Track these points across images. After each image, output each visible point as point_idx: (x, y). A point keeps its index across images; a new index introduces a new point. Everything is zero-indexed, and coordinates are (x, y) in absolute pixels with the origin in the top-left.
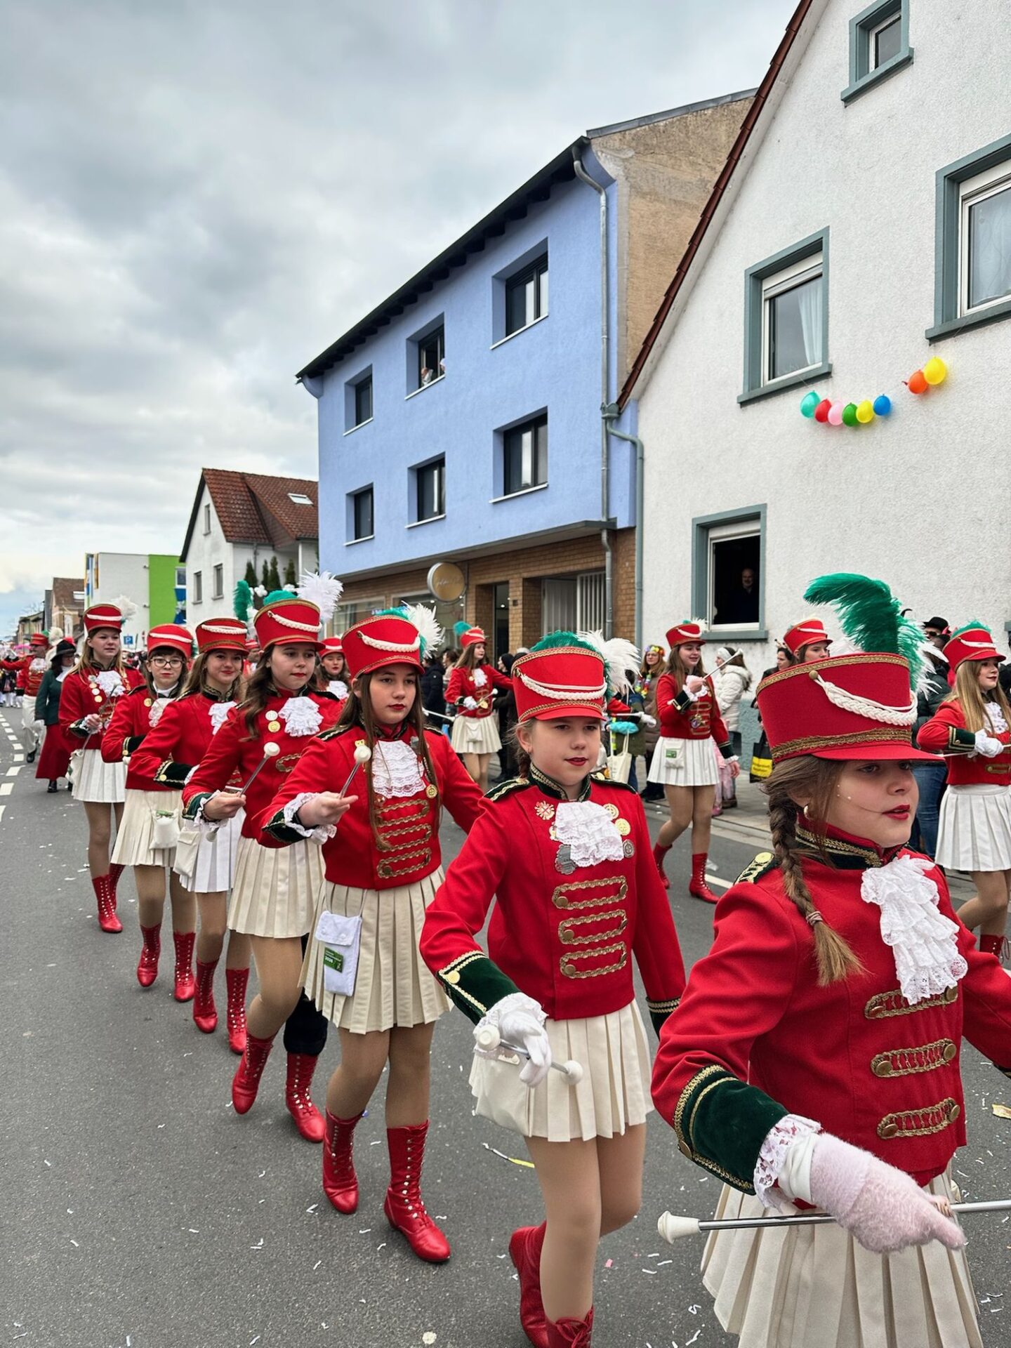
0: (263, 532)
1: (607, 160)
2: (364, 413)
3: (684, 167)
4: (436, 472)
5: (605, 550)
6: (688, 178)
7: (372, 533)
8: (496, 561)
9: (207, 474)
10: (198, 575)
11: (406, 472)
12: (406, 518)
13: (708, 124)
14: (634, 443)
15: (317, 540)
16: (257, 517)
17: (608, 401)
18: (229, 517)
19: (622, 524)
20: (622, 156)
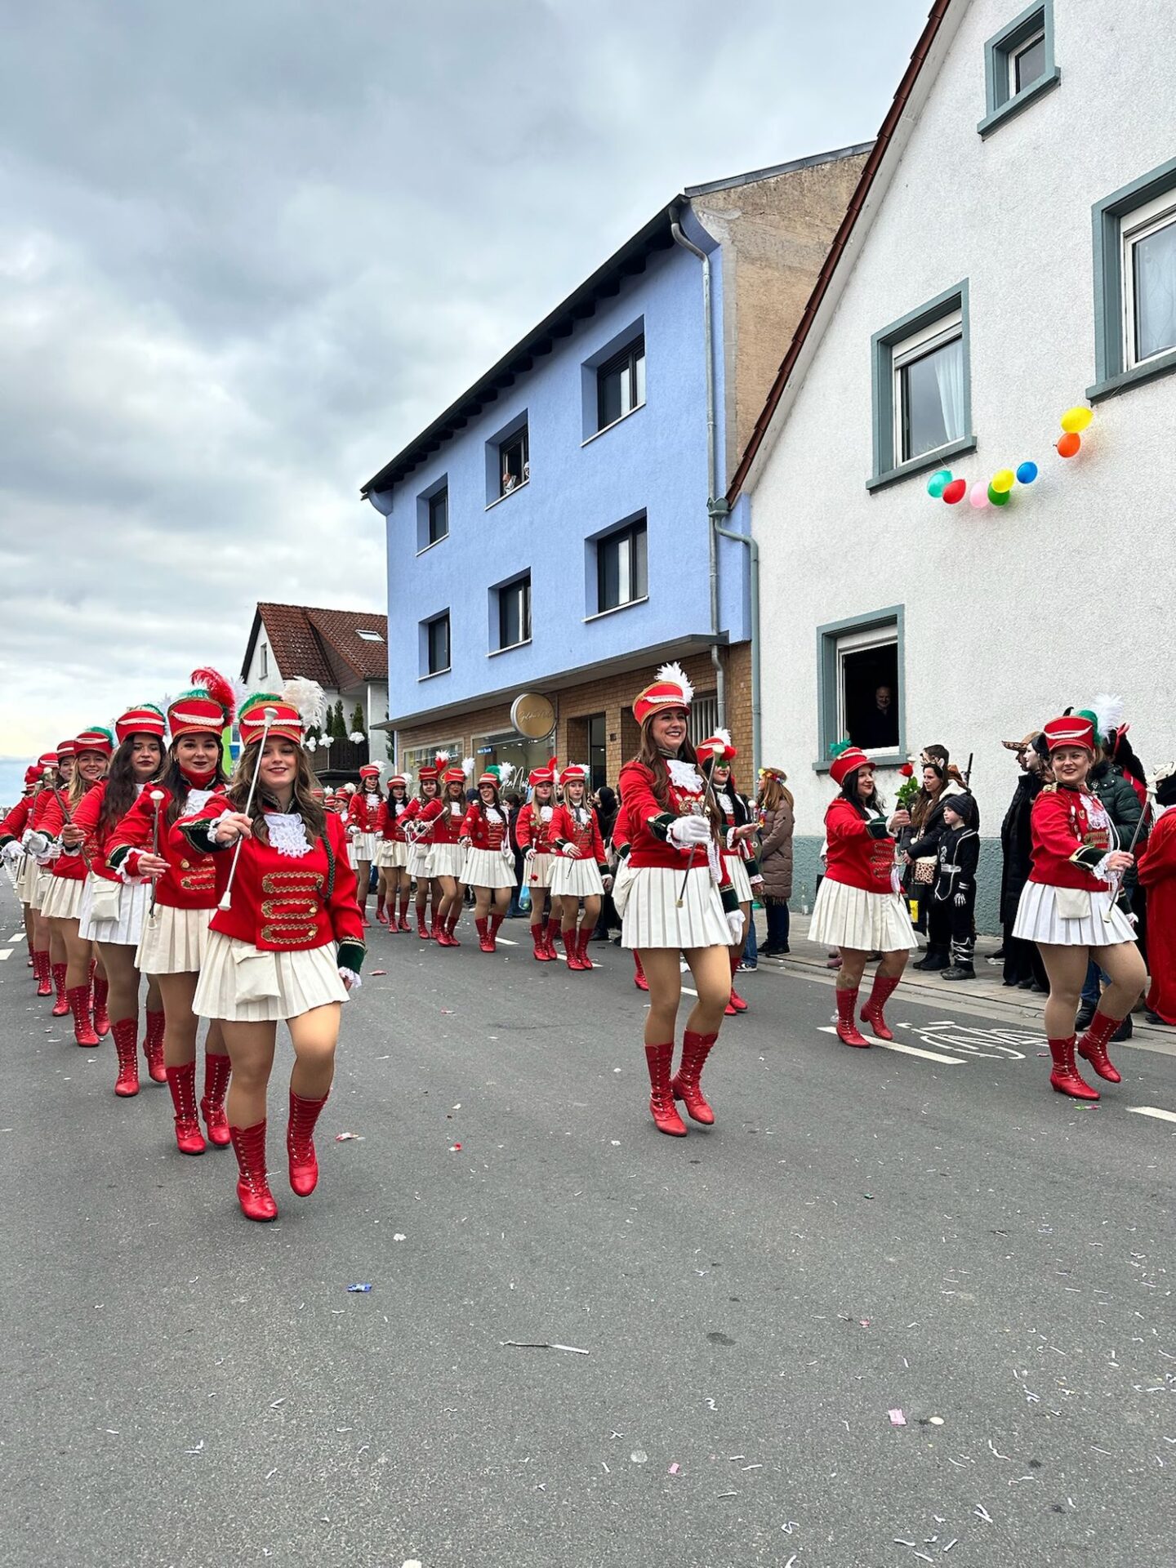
0: (327, 673)
1: (709, 222)
2: (438, 528)
3: (799, 229)
4: (521, 593)
5: (716, 669)
6: (804, 241)
7: (449, 665)
8: (589, 690)
9: (263, 609)
11: (486, 593)
12: (487, 645)
13: (826, 180)
14: (747, 544)
15: (387, 680)
16: (320, 657)
17: (715, 496)
18: (288, 657)
19: (734, 639)
20: (727, 217)
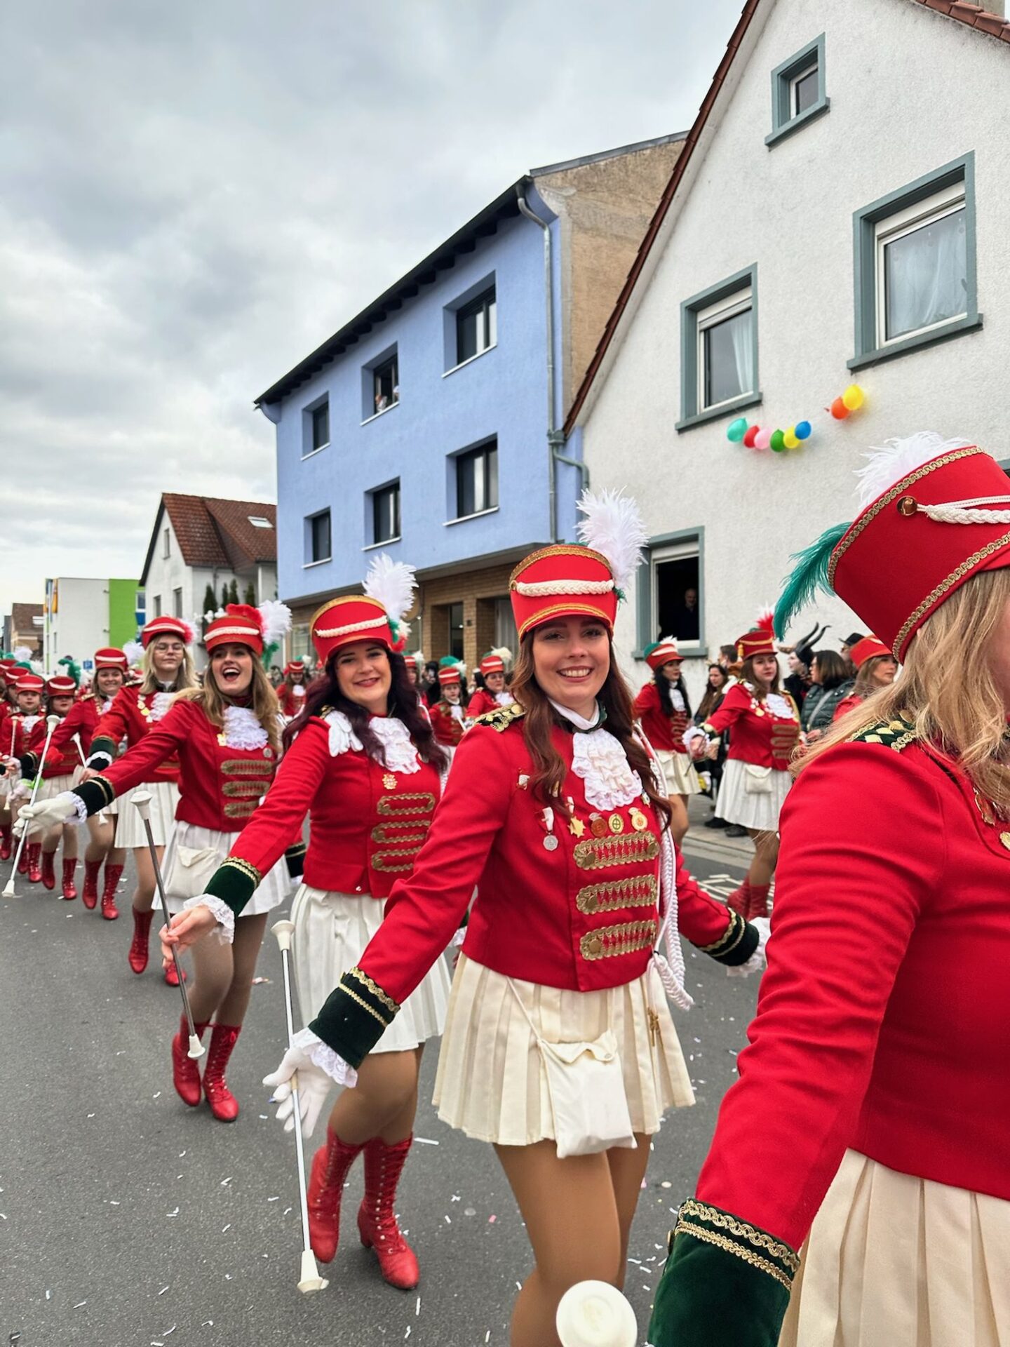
0: (223, 555)
1: (550, 197)
2: (321, 438)
3: (624, 204)
4: (392, 496)
6: (628, 214)
7: (329, 555)
8: (450, 582)
9: (167, 499)
10: (158, 599)
11: (362, 495)
12: (363, 540)
13: (646, 163)
14: (579, 469)
15: (275, 563)
16: (217, 540)
17: (554, 427)
18: (188, 541)
20: (564, 193)
